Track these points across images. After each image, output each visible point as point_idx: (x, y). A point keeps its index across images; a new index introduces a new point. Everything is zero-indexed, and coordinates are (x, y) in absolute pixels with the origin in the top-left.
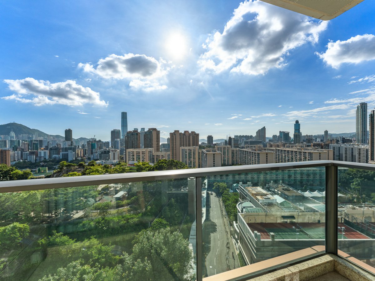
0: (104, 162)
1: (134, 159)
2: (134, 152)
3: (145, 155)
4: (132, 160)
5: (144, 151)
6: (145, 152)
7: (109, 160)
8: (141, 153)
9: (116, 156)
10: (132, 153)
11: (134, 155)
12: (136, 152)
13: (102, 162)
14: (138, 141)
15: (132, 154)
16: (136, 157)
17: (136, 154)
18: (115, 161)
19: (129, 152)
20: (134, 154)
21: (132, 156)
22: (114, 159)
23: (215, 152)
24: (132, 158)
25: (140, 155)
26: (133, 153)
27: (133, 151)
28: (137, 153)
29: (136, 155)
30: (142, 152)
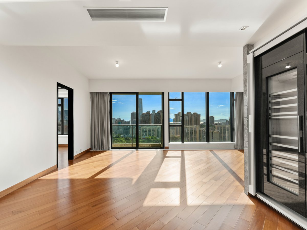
0: (126, 136)
1: (146, 134)
2: (146, 129)
3: (154, 132)
5: (154, 128)
6: (154, 129)
7: (129, 134)
8: (151, 130)
9: (134, 132)
10: (144, 129)
11: (146, 132)
13: (125, 136)
14: (150, 121)
15: (145, 131)
16: (148, 133)
17: (148, 130)
18: (134, 135)
19: (143, 129)
21: (145, 132)
23: (213, 131)
25: (150, 132)
26: (146, 130)
28: (149, 130)
29: (148, 132)
30: (153, 129)
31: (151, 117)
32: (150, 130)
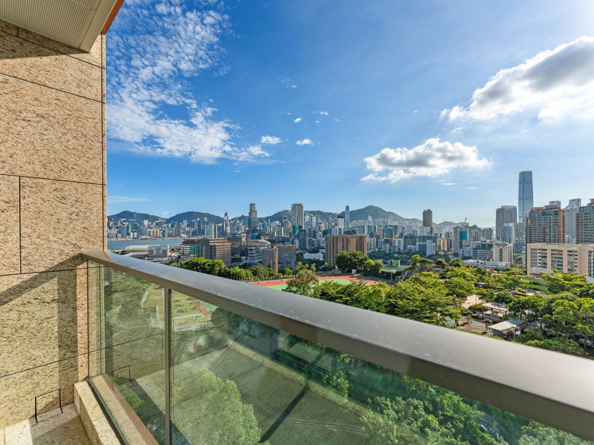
0: (482, 263)
1: (545, 264)
2: (546, 250)
3: (576, 259)
4: (540, 265)
5: (575, 248)
6: (577, 252)
7: (491, 260)
8: (565, 254)
9: (506, 255)
10: (540, 251)
11: (546, 257)
12: (552, 250)
13: (478, 262)
14: (559, 228)
15: (540, 255)
16: (552, 261)
17: (553, 254)
18: (503, 264)
19: (532, 249)
20: (546, 253)
21: (540, 258)
22: (501, 260)
24: (540, 261)
25: (562, 258)
26: (544, 252)
27: (543, 248)
28: (555, 252)
29: (553, 257)
30: (570, 251)
31: (563, 217)
32: (561, 254)
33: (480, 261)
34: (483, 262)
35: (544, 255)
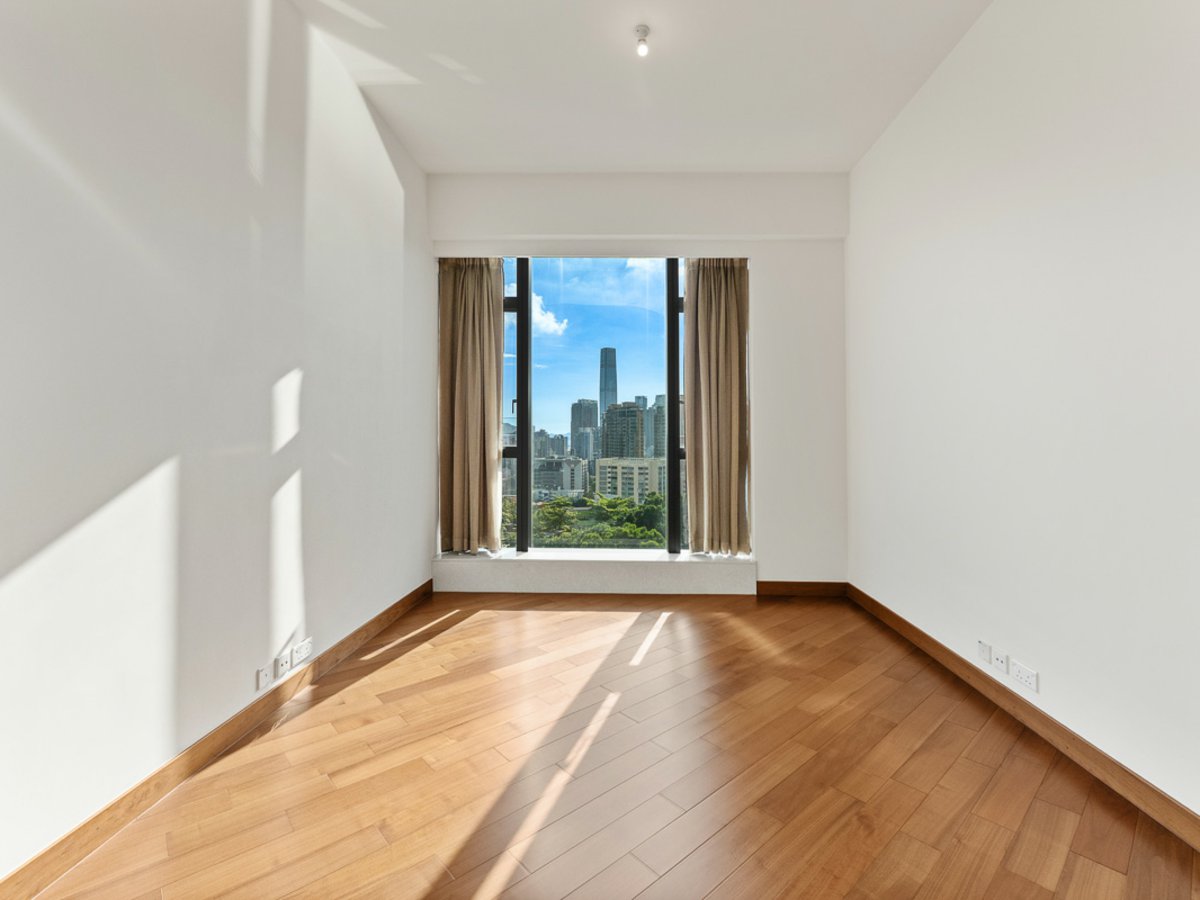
0: (546, 495)
1: (616, 488)
2: (616, 468)
3: (647, 479)
4: (609, 490)
5: (646, 464)
6: (647, 468)
7: (559, 488)
8: (636, 471)
9: (579, 480)
10: (609, 470)
11: (616, 478)
12: (623, 468)
13: (540, 493)
14: (637, 435)
15: (610, 475)
16: (623, 484)
17: (624, 473)
18: (575, 493)
19: (601, 467)
20: (616, 473)
21: (610, 480)
22: (572, 488)
24: (609, 485)
25: (632, 479)
26: (614, 470)
27: (614, 465)
28: (625, 471)
29: (623, 478)
30: (640, 468)
31: (642, 420)
32: (632, 474)
33: (544, 491)
34: (547, 492)
35: (614, 475)
